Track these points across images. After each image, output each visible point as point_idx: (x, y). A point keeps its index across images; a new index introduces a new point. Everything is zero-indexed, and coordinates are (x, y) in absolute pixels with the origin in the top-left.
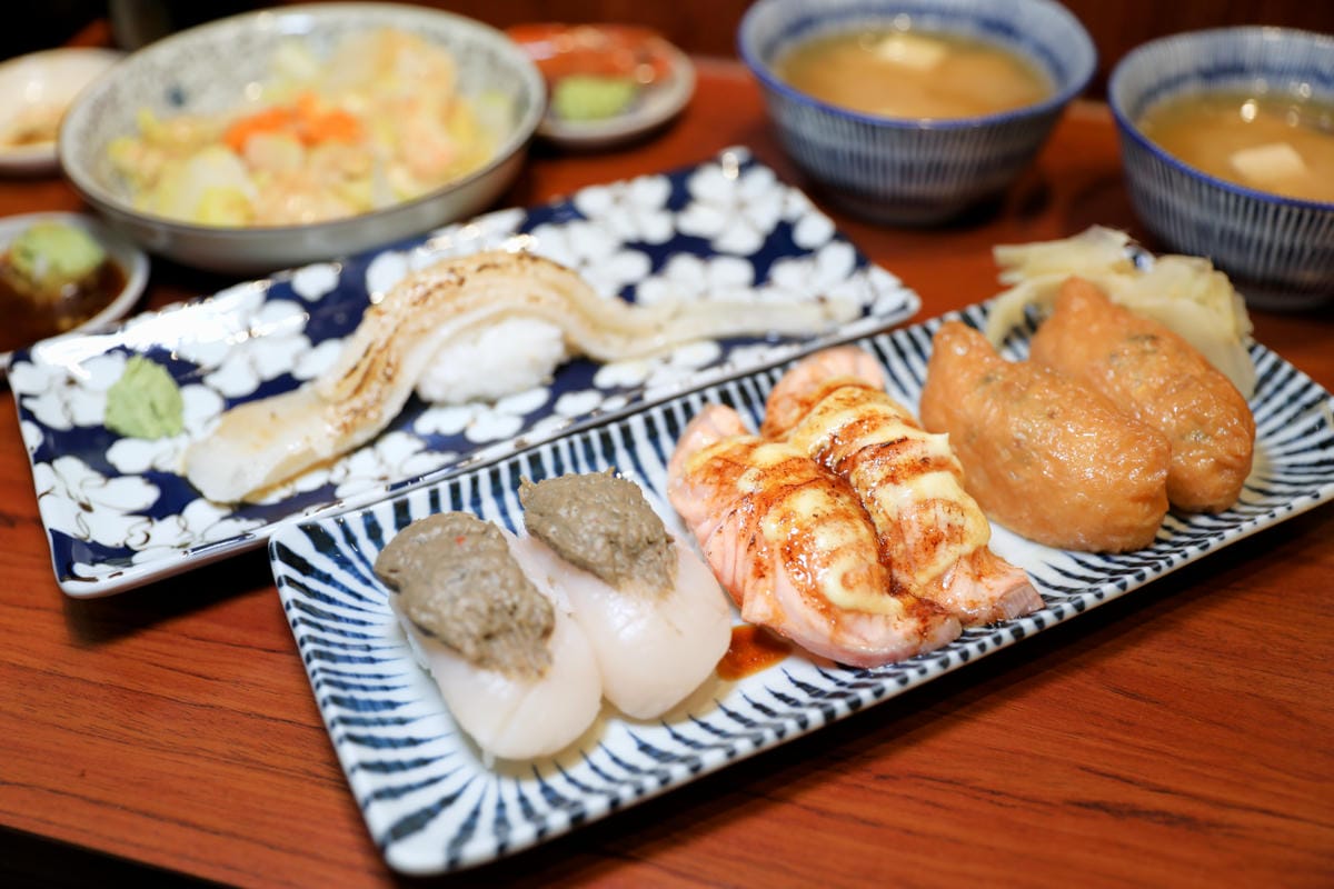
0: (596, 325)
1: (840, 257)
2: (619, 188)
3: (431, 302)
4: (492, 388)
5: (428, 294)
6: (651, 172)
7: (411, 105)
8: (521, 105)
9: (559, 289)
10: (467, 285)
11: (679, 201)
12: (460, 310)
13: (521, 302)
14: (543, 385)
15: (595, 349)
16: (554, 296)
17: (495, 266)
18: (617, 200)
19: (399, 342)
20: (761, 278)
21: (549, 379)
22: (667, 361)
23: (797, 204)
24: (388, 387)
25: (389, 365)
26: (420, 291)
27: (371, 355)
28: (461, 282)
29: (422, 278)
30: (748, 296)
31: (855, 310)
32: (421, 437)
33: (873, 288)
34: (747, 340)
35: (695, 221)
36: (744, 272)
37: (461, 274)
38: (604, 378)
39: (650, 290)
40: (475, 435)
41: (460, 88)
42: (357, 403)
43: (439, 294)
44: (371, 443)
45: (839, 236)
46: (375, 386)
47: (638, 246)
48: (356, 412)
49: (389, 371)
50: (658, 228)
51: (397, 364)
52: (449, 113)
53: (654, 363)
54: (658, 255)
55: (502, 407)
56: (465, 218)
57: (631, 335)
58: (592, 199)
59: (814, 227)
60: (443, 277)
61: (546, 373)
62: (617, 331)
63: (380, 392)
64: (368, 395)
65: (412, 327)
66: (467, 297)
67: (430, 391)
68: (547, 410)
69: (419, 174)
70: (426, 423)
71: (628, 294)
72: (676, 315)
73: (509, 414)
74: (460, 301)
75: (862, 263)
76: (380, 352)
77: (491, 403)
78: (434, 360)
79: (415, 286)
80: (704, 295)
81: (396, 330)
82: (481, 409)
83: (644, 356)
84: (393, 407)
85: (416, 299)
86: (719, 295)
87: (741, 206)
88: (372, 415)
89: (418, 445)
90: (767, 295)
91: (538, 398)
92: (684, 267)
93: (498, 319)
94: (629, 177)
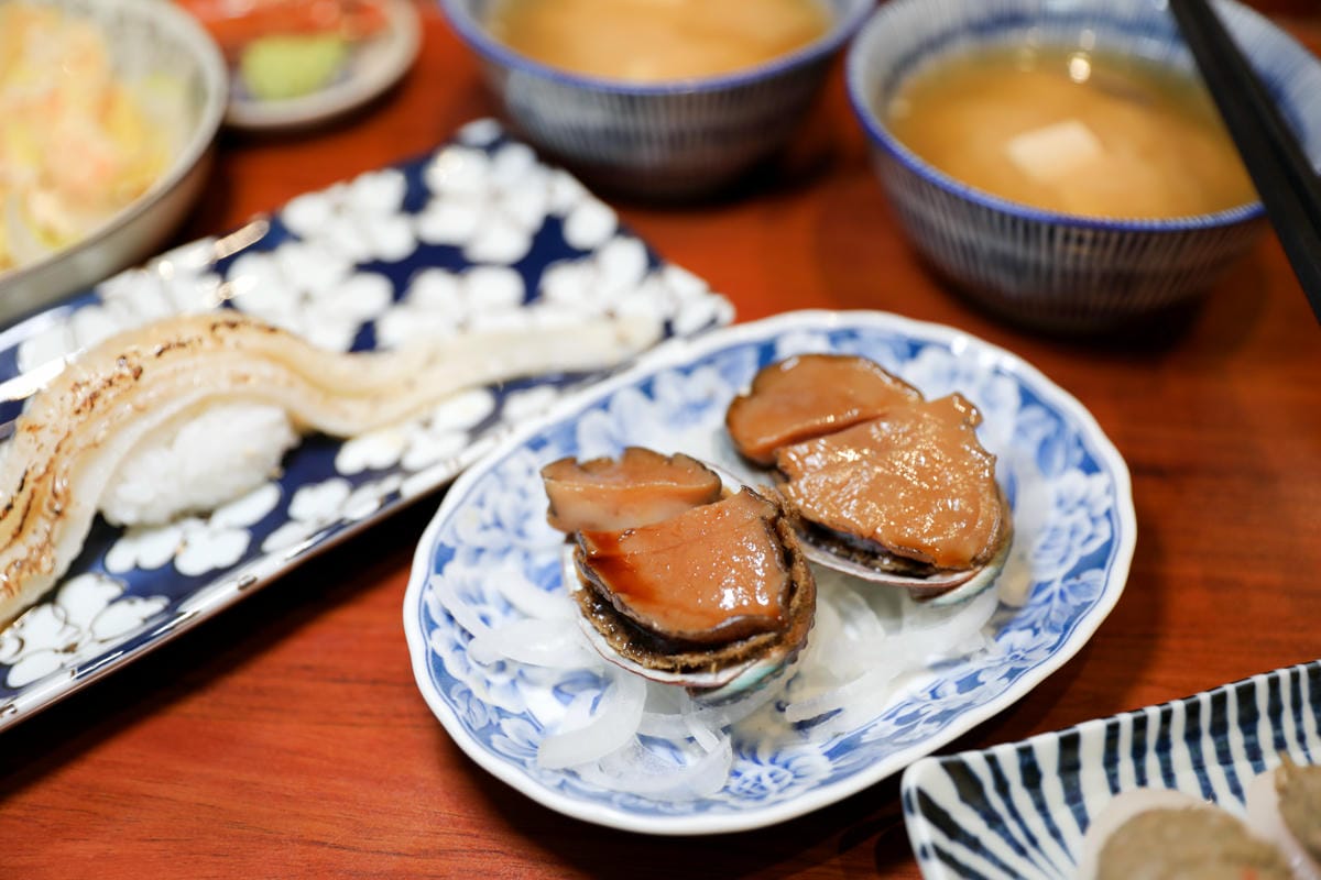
0: (327, 391)
1: (627, 257)
2: (337, 192)
3: (99, 404)
4: (204, 499)
5: (94, 397)
6: (378, 166)
7: (53, 101)
8: (197, 92)
9: (273, 358)
10: (145, 378)
11: (416, 200)
12: (141, 410)
13: (224, 386)
14: (271, 480)
15: (330, 424)
16: (266, 369)
17: (182, 345)
18: (338, 210)
19: (65, 463)
20: (532, 293)
21: (276, 471)
22: (427, 424)
23: (565, 192)
24: (59, 524)
25: (55, 495)
26: (83, 394)
27: (27, 489)
28: (138, 374)
29: (84, 376)
30: (518, 320)
31: (654, 330)
32: (115, 578)
33: (673, 297)
34: (522, 383)
35: (440, 225)
36: (509, 286)
37: (135, 362)
38: (349, 460)
39: (396, 327)
40: (191, 565)
41: (117, 71)
42: (20, 551)
43: (110, 394)
44: (50, 597)
45: (622, 231)
46: (41, 525)
47: (373, 267)
48: (21, 565)
49: (58, 507)
50: (395, 241)
51: (67, 492)
52: (105, 108)
53: (411, 430)
54: (399, 275)
55: (219, 520)
56: (141, 259)
57: (375, 397)
58: (303, 212)
59: (590, 220)
60: (113, 369)
61: (272, 464)
62: (359, 394)
63: (49, 534)
64: (33, 539)
65: (80, 441)
66: (148, 392)
67: (118, 515)
68: (279, 517)
69: (75, 199)
70: (121, 557)
71: (365, 339)
72: (432, 360)
73: (230, 528)
74: (140, 399)
75: (655, 262)
76: (39, 480)
77: (205, 515)
78: (118, 476)
79: (77, 386)
80: (463, 326)
81: (58, 450)
82: (193, 525)
83: (395, 423)
84: (71, 548)
85: (78, 405)
86: (484, 324)
87: (496, 197)
88: (45, 564)
89: (114, 590)
90: (543, 316)
91: (267, 499)
92: (433, 286)
93: (197, 410)
94: (348, 174)
